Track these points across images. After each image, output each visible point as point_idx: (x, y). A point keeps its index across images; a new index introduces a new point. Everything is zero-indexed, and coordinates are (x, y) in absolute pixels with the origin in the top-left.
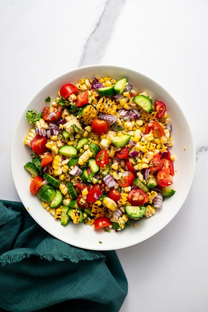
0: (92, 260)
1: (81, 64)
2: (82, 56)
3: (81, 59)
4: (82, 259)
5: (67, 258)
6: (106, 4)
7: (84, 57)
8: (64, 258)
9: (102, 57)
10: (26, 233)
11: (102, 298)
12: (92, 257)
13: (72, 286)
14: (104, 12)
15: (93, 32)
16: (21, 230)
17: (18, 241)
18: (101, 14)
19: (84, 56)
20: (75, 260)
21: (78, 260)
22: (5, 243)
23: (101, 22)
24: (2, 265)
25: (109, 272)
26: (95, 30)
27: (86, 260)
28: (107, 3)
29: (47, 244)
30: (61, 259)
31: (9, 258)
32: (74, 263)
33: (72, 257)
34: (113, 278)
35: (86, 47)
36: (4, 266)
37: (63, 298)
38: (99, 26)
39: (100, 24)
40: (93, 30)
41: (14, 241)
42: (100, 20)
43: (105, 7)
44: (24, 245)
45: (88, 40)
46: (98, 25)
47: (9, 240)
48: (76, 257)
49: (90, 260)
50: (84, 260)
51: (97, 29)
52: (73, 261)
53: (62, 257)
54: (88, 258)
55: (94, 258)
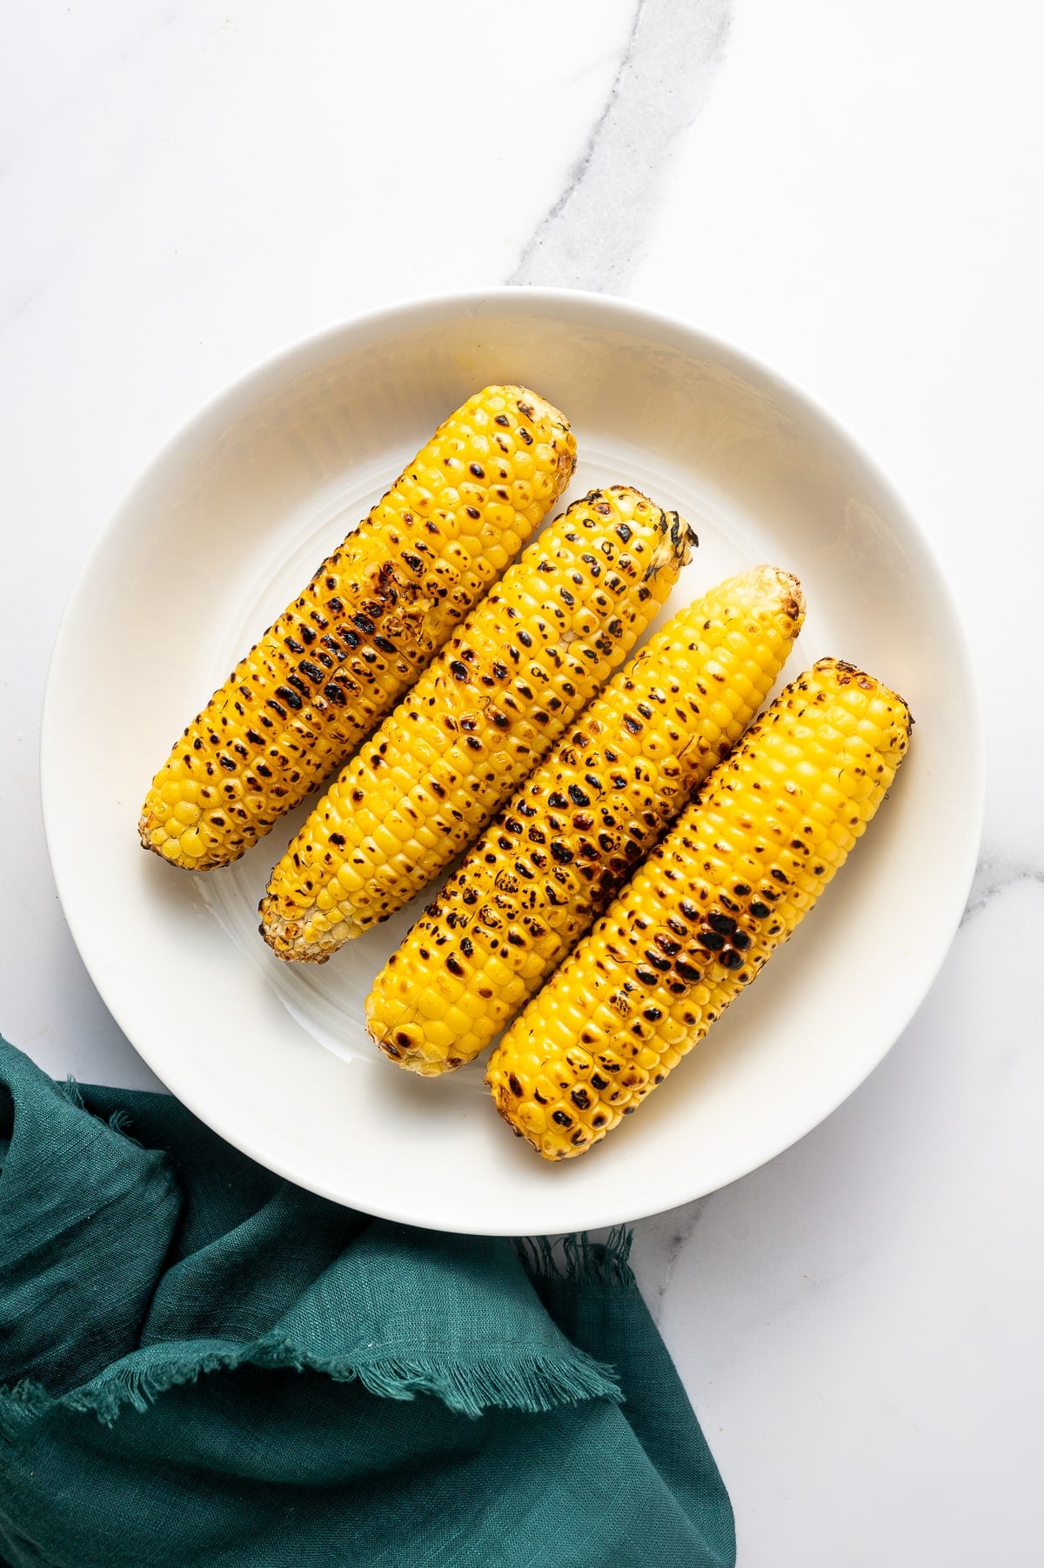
0: (541, 1412)
4: (502, 1402)
5: (430, 1390)
6: (623, 64)
8: (409, 1388)
10: (207, 1260)
12: (547, 1397)
13: (456, 1535)
14: (608, 107)
15: (553, 212)
17: (166, 1301)
18: (599, 114)
20: (467, 1404)
21: (482, 1404)
22: (97, 1313)
24: (102, 1421)
26: (563, 201)
27: (516, 1409)
28: (627, 60)
29: (324, 1320)
30: (396, 1390)
31: (136, 1383)
32: (462, 1415)
33: (451, 1383)
36: (110, 1426)
40: (555, 200)
41: (147, 1299)
42: (591, 146)
44: (201, 1325)
45: (526, 253)
46: (579, 172)
47: (113, 1297)
48: (472, 1385)
49: (536, 1409)
50: (510, 1406)
51: (574, 195)
52: (457, 1406)
53: (404, 1378)
54: (529, 1402)
55: (558, 1404)
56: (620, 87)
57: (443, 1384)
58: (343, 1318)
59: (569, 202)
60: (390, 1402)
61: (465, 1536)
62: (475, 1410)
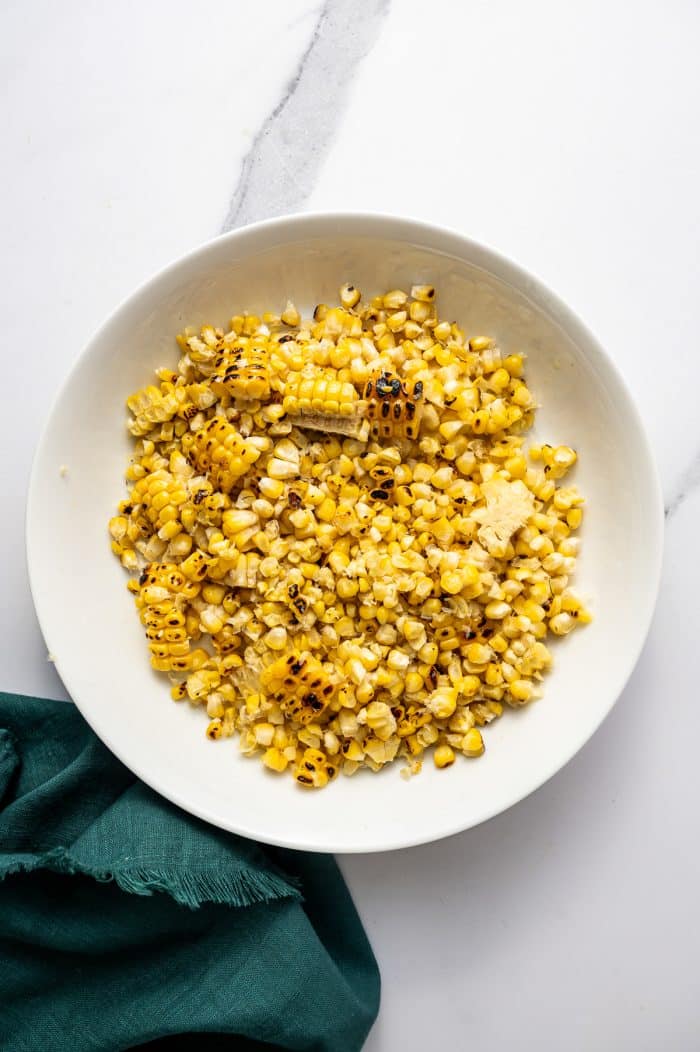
0: (243, 907)
1: (232, 222)
2: (235, 195)
3: (232, 202)
4: (214, 900)
5: (163, 888)
6: (322, 16)
7: (244, 195)
8: (149, 887)
9: (305, 197)
11: (288, 1031)
12: (248, 896)
13: (186, 988)
14: (312, 44)
15: (275, 113)
18: (304, 48)
19: (243, 192)
20: (190, 899)
21: (201, 900)
23: (302, 77)
25: (313, 938)
26: (282, 105)
27: (225, 905)
28: (324, 14)
30: (139, 888)
32: (186, 907)
33: (180, 885)
34: (329, 960)
35: (249, 161)
37: (153, 1028)
38: (297, 91)
39: (301, 84)
40: (276, 105)
42: (301, 70)
43: (319, 26)
45: (257, 141)
46: (292, 87)
48: (195, 887)
49: (239, 905)
50: (220, 901)
51: (289, 102)
52: (182, 901)
53: (146, 881)
54: (234, 899)
55: (254, 901)
56: (320, 31)
57: (174, 886)
59: (286, 106)
60: (135, 896)
61: (191, 990)
62: (195, 904)
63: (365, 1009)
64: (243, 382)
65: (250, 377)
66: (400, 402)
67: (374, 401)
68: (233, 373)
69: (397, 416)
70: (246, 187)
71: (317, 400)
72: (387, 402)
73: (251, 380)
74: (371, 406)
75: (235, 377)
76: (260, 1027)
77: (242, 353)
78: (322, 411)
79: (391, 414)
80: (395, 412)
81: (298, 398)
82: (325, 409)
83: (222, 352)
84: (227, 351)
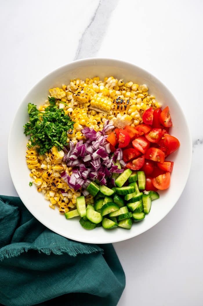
1: (77, 58)
3: (76, 53)
5: (65, 252)
7: (80, 51)
8: (62, 252)
10: (23, 227)
11: (101, 292)
12: (90, 251)
14: (98, 7)
15: (88, 27)
16: (19, 224)
17: (16, 235)
19: (79, 50)
20: (73, 254)
21: (77, 254)
22: (3, 237)
23: (96, 16)
25: (107, 265)
26: (90, 25)
27: (84, 254)
29: (45, 238)
30: (59, 253)
31: (7, 253)
32: (72, 256)
33: (70, 251)
34: (111, 271)
35: (81, 41)
36: (2, 261)
37: (61, 292)
38: (94, 20)
39: (95, 18)
40: (89, 24)
41: (12, 236)
42: (95, 14)
43: (100, 1)
44: (22, 240)
45: (83, 34)
46: (93, 19)
47: (6, 234)
48: (74, 250)
49: (89, 253)
50: (82, 253)
51: (92, 23)
52: (71, 255)
53: (61, 250)
54: (86, 252)
55: (92, 252)
56: (101, 3)
57: (68, 251)
58: (48, 238)
60: (58, 255)
61: (72, 281)
62: (75, 255)
63: (122, 285)
64: (81, 97)
65: (83, 97)
66: (123, 105)
67: (115, 105)
68: (79, 94)
69: (121, 109)
70: (80, 48)
71: (100, 103)
72: (119, 105)
73: (83, 98)
74: (115, 106)
75: (79, 95)
76: (92, 291)
77: (84, 89)
78: (101, 107)
79: (120, 108)
80: (121, 107)
81: (95, 101)
82: (102, 107)
83: (79, 86)
84: (80, 87)
